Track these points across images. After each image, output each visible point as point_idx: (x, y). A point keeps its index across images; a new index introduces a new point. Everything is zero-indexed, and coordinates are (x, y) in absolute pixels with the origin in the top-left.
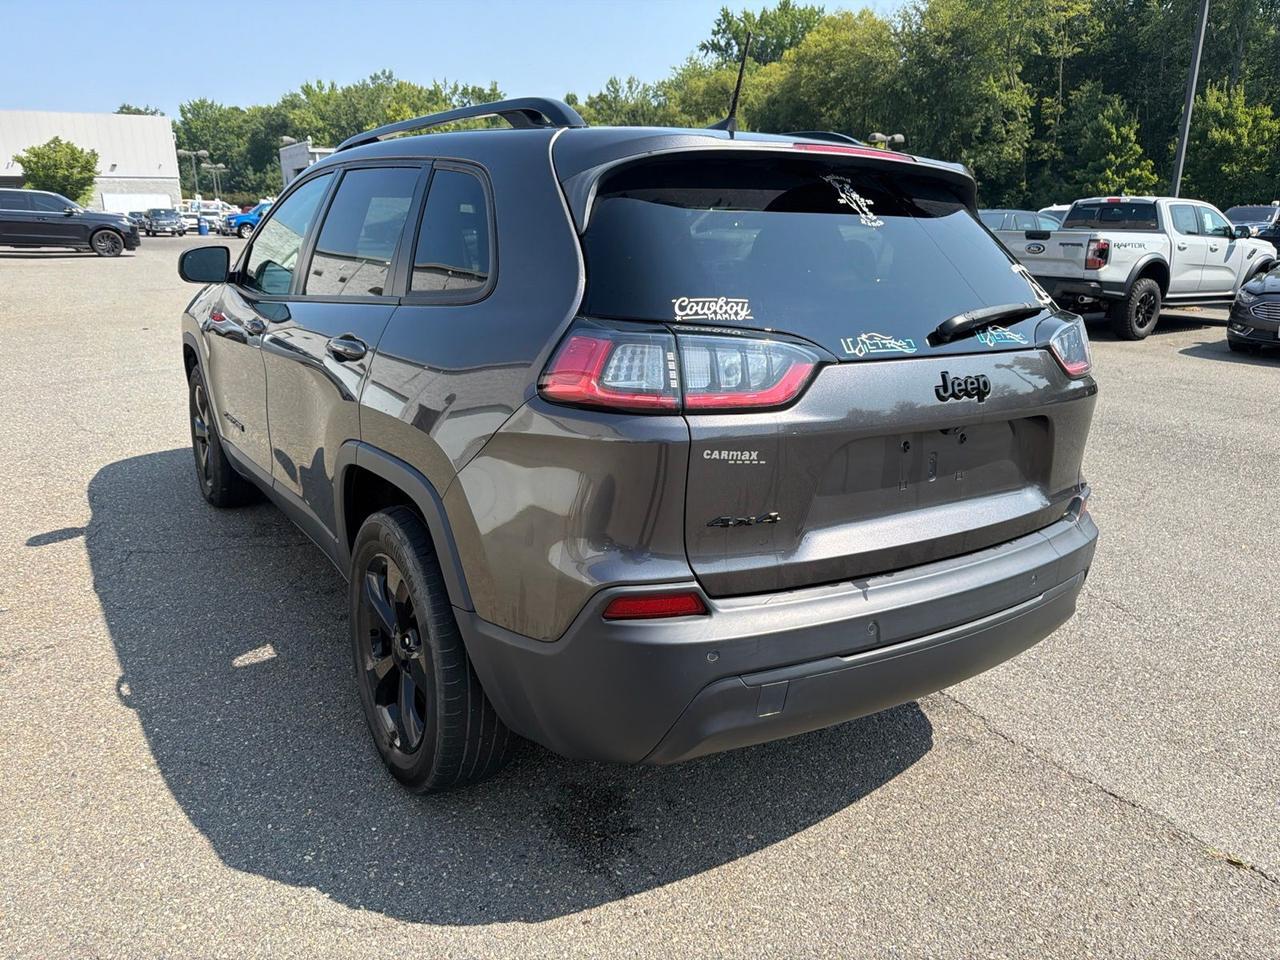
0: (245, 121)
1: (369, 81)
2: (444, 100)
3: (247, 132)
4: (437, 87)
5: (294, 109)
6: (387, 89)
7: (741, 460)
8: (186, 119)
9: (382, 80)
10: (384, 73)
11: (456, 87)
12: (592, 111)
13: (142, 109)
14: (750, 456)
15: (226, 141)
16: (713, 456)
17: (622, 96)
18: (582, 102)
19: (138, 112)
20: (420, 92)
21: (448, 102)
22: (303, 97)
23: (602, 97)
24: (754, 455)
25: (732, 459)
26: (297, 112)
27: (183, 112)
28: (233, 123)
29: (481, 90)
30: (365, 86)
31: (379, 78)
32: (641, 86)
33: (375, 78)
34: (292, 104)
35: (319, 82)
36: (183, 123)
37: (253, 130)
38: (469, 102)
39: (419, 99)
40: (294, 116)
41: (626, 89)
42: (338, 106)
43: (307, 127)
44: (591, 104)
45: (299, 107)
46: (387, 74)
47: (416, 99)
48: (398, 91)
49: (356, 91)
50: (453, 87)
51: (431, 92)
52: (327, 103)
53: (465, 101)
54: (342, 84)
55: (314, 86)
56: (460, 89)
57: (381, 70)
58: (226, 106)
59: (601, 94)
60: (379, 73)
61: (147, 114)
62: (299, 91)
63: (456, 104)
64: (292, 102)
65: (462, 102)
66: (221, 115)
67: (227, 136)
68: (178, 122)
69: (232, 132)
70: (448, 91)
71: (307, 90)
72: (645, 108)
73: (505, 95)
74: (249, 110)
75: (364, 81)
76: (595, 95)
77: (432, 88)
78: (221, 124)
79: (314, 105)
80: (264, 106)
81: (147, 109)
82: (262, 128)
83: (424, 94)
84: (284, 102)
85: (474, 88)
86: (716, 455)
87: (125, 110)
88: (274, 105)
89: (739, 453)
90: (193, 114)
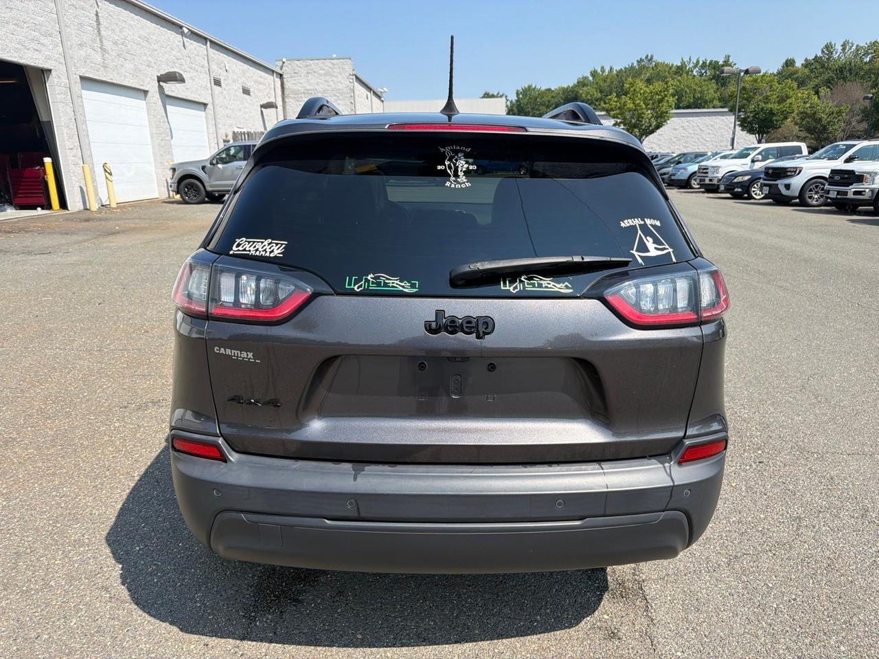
0: (553, 97)
1: (635, 64)
2: (687, 73)
3: (552, 104)
4: (683, 64)
5: (583, 87)
6: (648, 68)
7: (241, 357)
8: (518, 98)
9: (645, 63)
10: (647, 57)
11: (698, 62)
12: (807, 71)
13: (495, 94)
14: (247, 355)
15: (539, 110)
16: (221, 352)
17: (835, 56)
18: (798, 64)
19: (493, 96)
20: (670, 68)
21: (690, 73)
22: (591, 78)
23: (816, 59)
24: (250, 355)
25: (234, 356)
26: (585, 88)
27: (518, 94)
28: (545, 99)
29: (717, 62)
30: (632, 67)
31: (643, 61)
32: (854, 47)
33: (640, 61)
34: (582, 83)
35: (603, 68)
36: (517, 101)
37: (556, 102)
38: (706, 72)
39: (669, 73)
40: (582, 91)
41: (840, 50)
42: (612, 83)
43: (590, 98)
44: (807, 64)
45: (587, 86)
46: (649, 58)
47: (667, 73)
48: (655, 68)
49: (626, 72)
50: (695, 62)
51: (678, 67)
52: (605, 81)
53: (703, 71)
54: (617, 68)
55: (599, 71)
56: (701, 62)
57: (645, 55)
58: (543, 88)
59: (816, 57)
60: (644, 58)
61: (497, 97)
62: (588, 75)
63: (696, 74)
64: (582, 82)
65: (701, 72)
66: (539, 94)
67: (540, 108)
68: (514, 101)
69: (544, 105)
70: (691, 65)
71: (594, 74)
72: (853, 64)
73: (735, 64)
74: (556, 89)
75: (633, 64)
76: (811, 57)
77: (679, 64)
78: (538, 100)
79: (597, 84)
80: (566, 86)
81: (498, 94)
82: (562, 101)
83: (673, 69)
84: (578, 83)
85: (711, 61)
86: (222, 351)
87: (487, 96)
88: (571, 85)
89: (239, 352)
90: (523, 96)
